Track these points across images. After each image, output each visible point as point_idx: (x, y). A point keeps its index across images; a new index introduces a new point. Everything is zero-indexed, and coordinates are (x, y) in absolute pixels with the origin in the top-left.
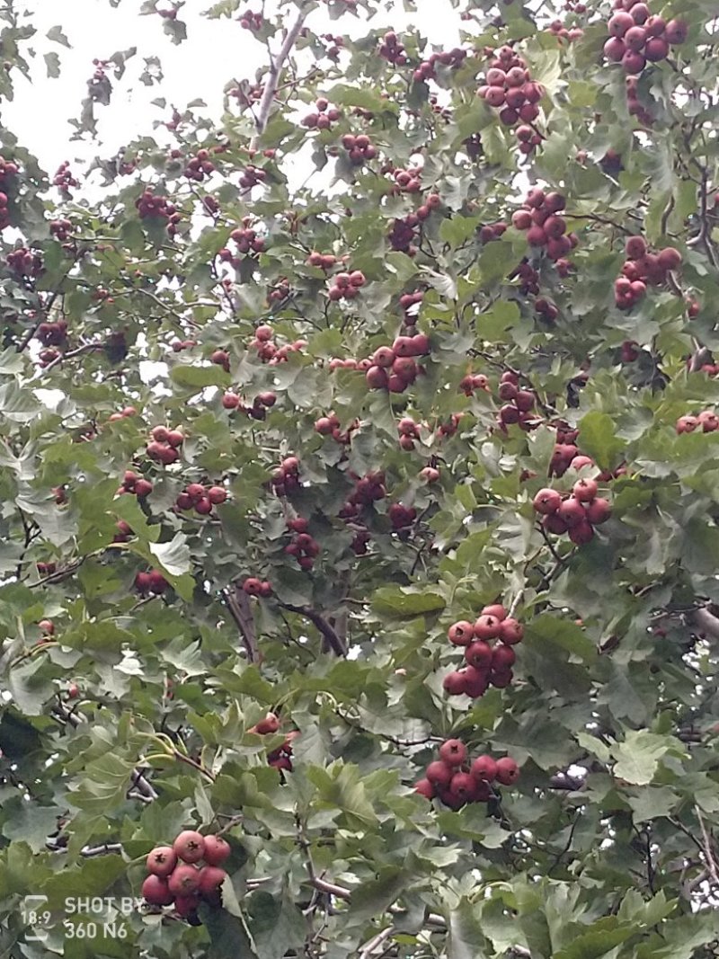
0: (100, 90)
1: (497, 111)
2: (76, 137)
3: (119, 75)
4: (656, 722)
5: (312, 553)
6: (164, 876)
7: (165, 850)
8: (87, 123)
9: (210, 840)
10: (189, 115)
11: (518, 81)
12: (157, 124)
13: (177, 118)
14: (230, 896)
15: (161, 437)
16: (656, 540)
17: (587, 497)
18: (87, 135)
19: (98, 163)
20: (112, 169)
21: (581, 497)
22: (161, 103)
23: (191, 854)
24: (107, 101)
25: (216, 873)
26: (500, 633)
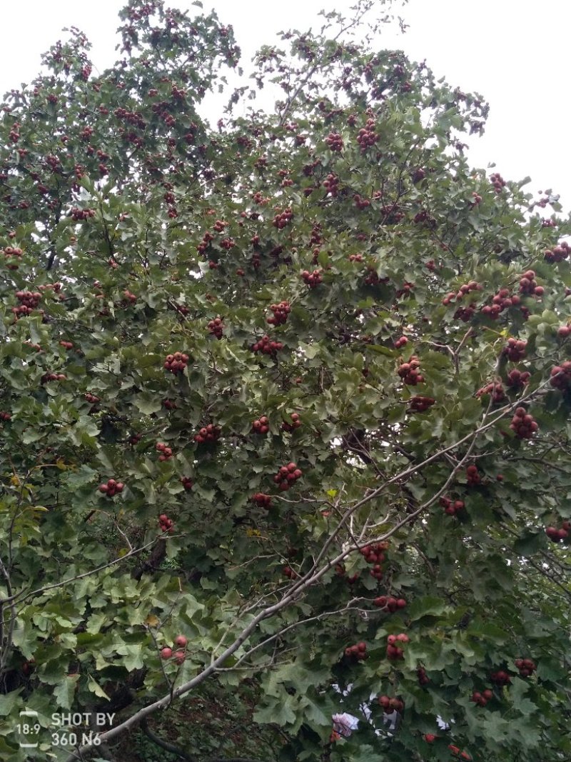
0: (235, 98)
1: (330, 146)
2: (226, 112)
3: (242, 94)
4: (321, 341)
5: (259, 265)
6: (170, 363)
7: (171, 356)
8: (230, 108)
9: (184, 356)
10: (258, 114)
11: (338, 138)
12: (247, 115)
13: (254, 115)
14: (186, 370)
15: (218, 224)
16: (331, 292)
17: (317, 275)
18: (229, 112)
19: (231, 121)
20: (235, 123)
21: (315, 275)
22: (250, 108)
23: (178, 358)
24: (236, 102)
25: (184, 364)
26: (284, 310)
